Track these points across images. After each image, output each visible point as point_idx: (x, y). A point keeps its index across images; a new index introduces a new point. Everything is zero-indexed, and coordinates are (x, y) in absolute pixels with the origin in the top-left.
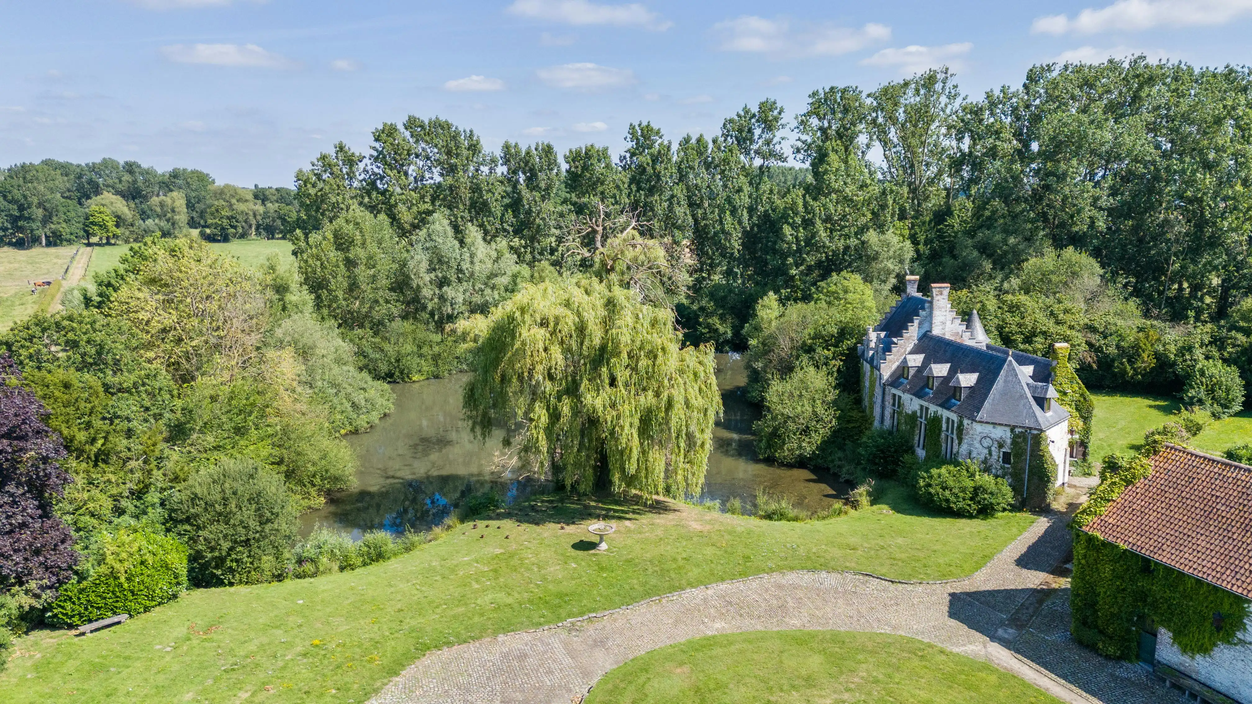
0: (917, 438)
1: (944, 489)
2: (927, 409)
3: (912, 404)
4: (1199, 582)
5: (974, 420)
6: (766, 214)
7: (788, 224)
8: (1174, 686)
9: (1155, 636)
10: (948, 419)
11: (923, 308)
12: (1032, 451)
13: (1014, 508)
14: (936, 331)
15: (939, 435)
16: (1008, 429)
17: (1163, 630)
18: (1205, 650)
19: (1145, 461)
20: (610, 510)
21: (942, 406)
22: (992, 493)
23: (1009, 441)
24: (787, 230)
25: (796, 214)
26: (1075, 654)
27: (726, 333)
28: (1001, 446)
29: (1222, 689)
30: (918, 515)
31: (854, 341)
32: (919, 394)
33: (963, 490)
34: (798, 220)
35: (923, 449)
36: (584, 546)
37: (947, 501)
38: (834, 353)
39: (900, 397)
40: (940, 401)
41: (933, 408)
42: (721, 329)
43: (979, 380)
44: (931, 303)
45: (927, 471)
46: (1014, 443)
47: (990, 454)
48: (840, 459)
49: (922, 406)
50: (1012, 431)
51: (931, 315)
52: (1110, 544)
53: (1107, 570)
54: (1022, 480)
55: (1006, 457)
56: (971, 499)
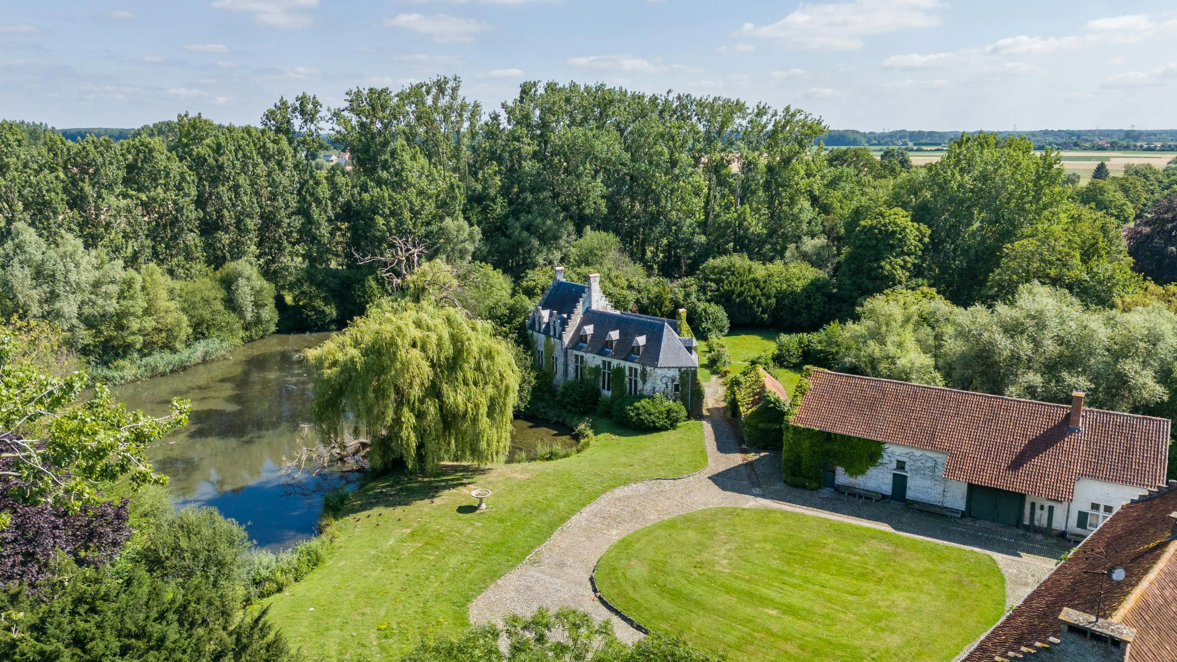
0: (601, 384)
1: (650, 414)
2: (609, 363)
3: (594, 360)
4: (859, 439)
5: (656, 366)
6: (348, 204)
7: (380, 215)
8: (849, 494)
9: (834, 472)
10: (631, 369)
11: (584, 292)
12: (692, 381)
13: (689, 418)
14: (594, 307)
15: (623, 380)
16: (677, 370)
17: (839, 468)
18: (862, 472)
19: (806, 381)
20: (449, 480)
21: (626, 359)
22: (677, 412)
23: (678, 377)
24: (380, 221)
25: (384, 205)
26: (797, 492)
27: (332, 312)
28: (673, 381)
29: (872, 490)
30: (636, 435)
31: (523, 317)
32: (601, 353)
33: (661, 413)
34: (387, 211)
35: (608, 389)
36: (467, 509)
37: (654, 422)
38: (510, 329)
39: (582, 357)
40: (623, 357)
41: (615, 363)
42: (327, 309)
43: (648, 340)
44: (589, 288)
45: (631, 405)
46: (681, 377)
47: (667, 387)
48: (543, 407)
49: (604, 362)
50: (680, 370)
51: (590, 296)
52: (808, 429)
53: (807, 444)
54: (687, 400)
55: (676, 387)
56: (666, 418)
